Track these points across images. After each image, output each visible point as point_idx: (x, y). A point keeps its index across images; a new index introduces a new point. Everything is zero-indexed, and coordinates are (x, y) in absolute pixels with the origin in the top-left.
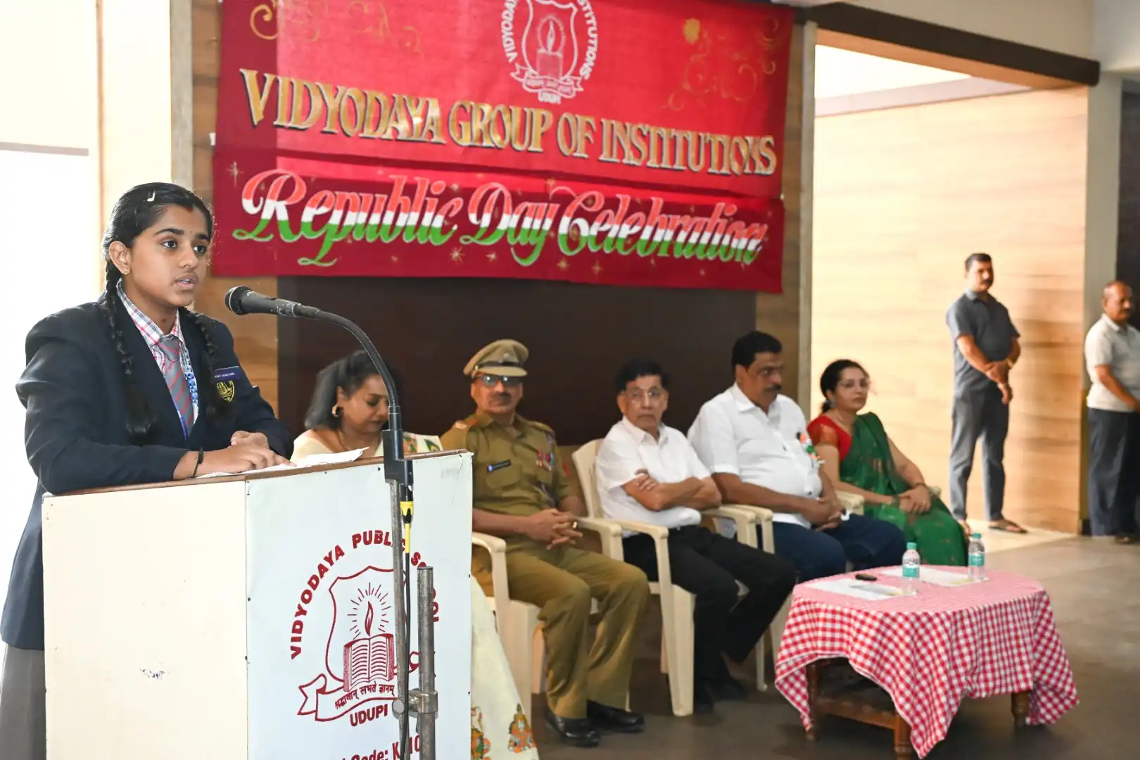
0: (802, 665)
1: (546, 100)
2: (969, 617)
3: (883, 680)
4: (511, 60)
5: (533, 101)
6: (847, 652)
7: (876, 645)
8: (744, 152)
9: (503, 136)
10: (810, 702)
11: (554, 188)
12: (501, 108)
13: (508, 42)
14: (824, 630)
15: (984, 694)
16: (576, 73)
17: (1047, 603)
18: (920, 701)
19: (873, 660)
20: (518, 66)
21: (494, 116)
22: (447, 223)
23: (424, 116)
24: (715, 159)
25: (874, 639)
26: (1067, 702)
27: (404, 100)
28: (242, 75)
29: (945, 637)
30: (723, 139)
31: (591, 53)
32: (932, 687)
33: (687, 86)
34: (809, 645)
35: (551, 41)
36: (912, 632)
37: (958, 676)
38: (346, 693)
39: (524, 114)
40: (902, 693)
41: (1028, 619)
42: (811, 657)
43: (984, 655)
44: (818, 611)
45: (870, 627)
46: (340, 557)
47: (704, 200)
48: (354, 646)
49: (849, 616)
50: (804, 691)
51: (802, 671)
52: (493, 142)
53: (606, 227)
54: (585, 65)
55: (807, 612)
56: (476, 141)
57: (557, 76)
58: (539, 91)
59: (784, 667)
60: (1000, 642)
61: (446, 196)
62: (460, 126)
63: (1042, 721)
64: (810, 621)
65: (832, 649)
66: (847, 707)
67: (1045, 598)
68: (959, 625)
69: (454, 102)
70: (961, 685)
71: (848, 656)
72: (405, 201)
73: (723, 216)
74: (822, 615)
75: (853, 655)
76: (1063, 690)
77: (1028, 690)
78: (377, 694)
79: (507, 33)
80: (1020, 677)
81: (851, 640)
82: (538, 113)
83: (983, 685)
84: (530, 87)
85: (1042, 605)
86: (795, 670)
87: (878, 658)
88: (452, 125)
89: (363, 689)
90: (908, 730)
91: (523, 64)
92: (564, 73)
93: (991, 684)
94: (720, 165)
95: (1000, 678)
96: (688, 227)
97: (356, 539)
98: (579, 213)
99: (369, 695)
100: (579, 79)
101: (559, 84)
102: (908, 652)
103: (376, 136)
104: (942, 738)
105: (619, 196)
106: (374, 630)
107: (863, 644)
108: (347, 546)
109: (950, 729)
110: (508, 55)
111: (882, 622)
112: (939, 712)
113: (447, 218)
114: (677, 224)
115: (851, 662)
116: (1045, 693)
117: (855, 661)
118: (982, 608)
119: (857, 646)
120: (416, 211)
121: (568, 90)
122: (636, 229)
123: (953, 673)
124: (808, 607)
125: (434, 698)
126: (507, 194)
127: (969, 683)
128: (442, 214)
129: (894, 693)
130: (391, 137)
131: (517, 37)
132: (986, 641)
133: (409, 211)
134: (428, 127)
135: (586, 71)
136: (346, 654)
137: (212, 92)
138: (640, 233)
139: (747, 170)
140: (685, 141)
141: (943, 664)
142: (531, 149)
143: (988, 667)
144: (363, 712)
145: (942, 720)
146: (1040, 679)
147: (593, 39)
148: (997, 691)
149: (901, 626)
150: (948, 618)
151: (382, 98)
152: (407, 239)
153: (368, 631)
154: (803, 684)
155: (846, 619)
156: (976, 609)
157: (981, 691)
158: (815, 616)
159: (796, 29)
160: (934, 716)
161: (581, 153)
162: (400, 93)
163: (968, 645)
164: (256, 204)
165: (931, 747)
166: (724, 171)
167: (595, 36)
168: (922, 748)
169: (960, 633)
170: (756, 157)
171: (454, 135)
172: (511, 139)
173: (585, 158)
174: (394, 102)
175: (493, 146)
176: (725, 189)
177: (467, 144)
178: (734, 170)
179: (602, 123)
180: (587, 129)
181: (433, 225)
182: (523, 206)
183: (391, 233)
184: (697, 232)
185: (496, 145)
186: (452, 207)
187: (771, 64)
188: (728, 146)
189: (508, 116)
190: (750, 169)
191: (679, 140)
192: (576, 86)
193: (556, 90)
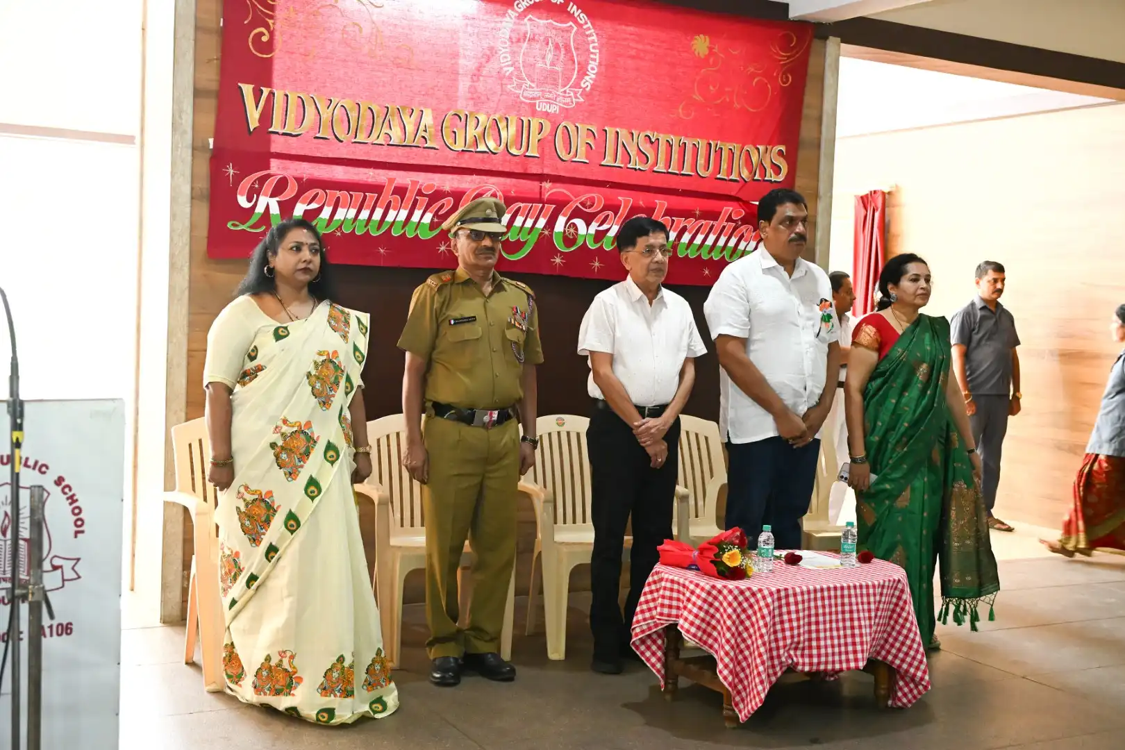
1: (544, 110)
2: (795, 595)
4: (508, 74)
8: (755, 159)
9: (499, 142)
11: (551, 189)
12: (497, 116)
13: (505, 58)
15: (807, 669)
16: (577, 85)
19: (700, 628)
20: (515, 79)
21: (489, 124)
22: (436, 220)
23: (418, 123)
24: (724, 166)
25: (700, 608)
26: (921, 688)
27: (398, 109)
28: (240, 88)
30: (736, 147)
31: (593, 64)
33: (697, 97)
35: (549, 56)
39: (521, 123)
43: (809, 632)
45: (699, 596)
47: (711, 204)
50: (659, 654)
53: (605, 227)
54: (587, 78)
56: (469, 147)
57: (556, 87)
58: (537, 102)
61: (436, 196)
62: (455, 132)
63: (900, 704)
65: (669, 616)
69: (449, 110)
72: (396, 200)
73: (730, 219)
76: (915, 676)
79: (505, 49)
82: (535, 122)
83: (807, 660)
86: (651, 634)
87: (704, 626)
88: (447, 132)
91: (520, 77)
92: (564, 86)
93: (815, 660)
94: (730, 171)
95: (827, 655)
96: (692, 229)
98: (577, 213)
100: (580, 90)
101: (558, 95)
103: (369, 141)
104: (759, 705)
105: (620, 198)
109: (767, 697)
110: (505, 69)
113: (436, 215)
114: (682, 226)
116: (903, 678)
120: (405, 208)
121: (568, 100)
126: (499, 194)
127: (791, 656)
128: (431, 212)
129: (718, 659)
130: (383, 142)
131: (514, 53)
133: (397, 209)
134: (421, 133)
135: (587, 82)
137: (211, 104)
139: (757, 177)
140: (696, 149)
142: (527, 154)
143: (814, 643)
145: (761, 688)
147: (595, 54)
148: (822, 667)
150: (772, 594)
151: (375, 107)
152: (396, 233)
153: (4, 533)
154: (659, 647)
155: (681, 589)
157: (804, 664)
160: (754, 684)
161: (581, 158)
162: (394, 104)
164: (249, 200)
165: (752, 712)
166: (734, 177)
167: (597, 51)
168: (743, 713)
170: (767, 165)
171: (449, 142)
172: (507, 144)
173: (586, 163)
174: (388, 111)
175: (488, 150)
176: (733, 194)
177: (461, 149)
178: (744, 177)
179: (606, 131)
180: (588, 136)
181: (422, 221)
182: (515, 206)
183: (379, 228)
184: (702, 234)
185: (491, 151)
186: (443, 206)
187: (787, 78)
188: (739, 153)
189: (504, 123)
190: (760, 175)
191: (689, 147)
192: (576, 97)
193: (555, 101)
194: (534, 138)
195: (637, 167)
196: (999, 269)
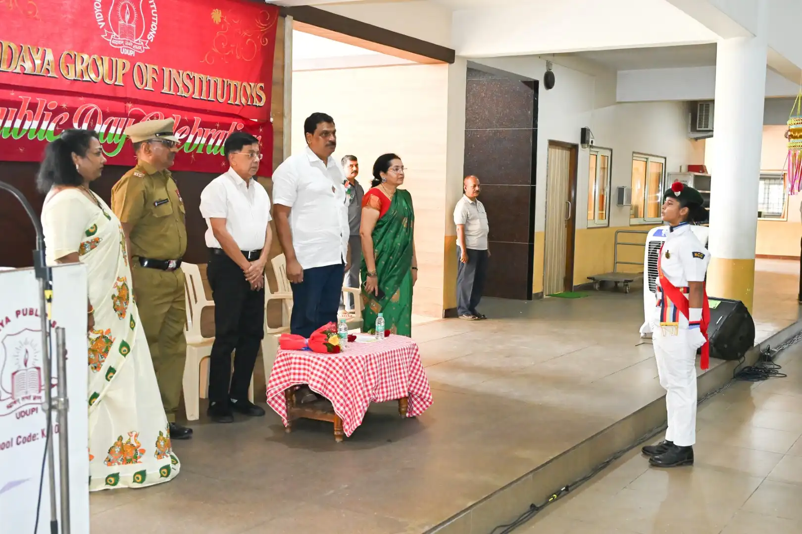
0: (283, 390)
1: (125, 53)
2: (374, 358)
3: (327, 395)
4: (101, 27)
5: (116, 53)
6: (307, 381)
7: (323, 376)
8: (249, 93)
9: (97, 74)
10: (287, 411)
11: (132, 108)
12: (95, 56)
13: (99, 16)
14: (295, 369)
15: (381, 400)
16: (145, 38)
17: (417, 350)
18: (347, 405)
19: (322, 384)
20: (106, 31)
21: (90, 61)
22: (58, 128)
23: (43, 59)
24: (232, 95)
25: (322, 372)
26: (427, 403)
27: (29, 48)
29: (361, 369)
30: (238, 83)
31: (154, 24)
32: (354, 397)
33: (216, 50)
34: (287, 378)
35: (127, 17)
36: (343, 367)
37: (368, 391)
38: (13, 401)
39: (111, 61)
40: (338, 401)
41: (406, 358)
42: (288, 385)
43: (382, 379)
44: (291, 358)
45: (320, 365)
46: (9, 323)
47: (226, 120)
48: (17, 374)
49: (309, 360)
50: (283, 404)
51: (282, 393)
52: (91, 79)
54: (151, 33)
55: (285, 360)
56: (78, 77)
57: (132, 38)
58: (121, 47)
59: (272, 392)
60: (391, 371)
61: (57, 111)
62: (67, 66)
63: (414, 414)
64: (287, 365)
65: (299, 379)
66: (308, 413)
67: (416, 347)
68: (369, 363)
69: (64, 51)
70: (369, 395)
71: (308, 383)
72: (29, 113)
74: (293, 360)
75: (311, 382)
76: (425, 397)
77: (405, 397)
78: (32, 401)
79: (97, 9)
80: (401, 390)
81: (309, 373)
82: (120, 62)
83: (381, 395)
84: (115, 45)
85: (414, 351)
86: (279, 393)
87: (325, 383)
88: (62, 66)
89: (23, 398)
90: (342, 422)
91: (109, 30)
92: (137, 37)
93: (385, 395)
94: (235, 99)
95: (391, 391)
96: (215, 136)
97: (18, 313)
99: (27, 401)
100: (147, 41)
101: (134, 44)
102: (341, 379)
103: (10, 70)
104: (359, 425)
106: (29, 364)
107: (316, 375)
108: (12, 316)
109: (364, 420)
110: (99, 23)
111: (327, 363)
112: (358, 410)
113: (58, 125)
114: (209, 134)
115: (309, 386)
116: (416, 399)
117: (312, 385)
118: (381, 353)
119: (313, 377)
120: (37, 120)
121: (140, 48)
122: (184, 136)
123: (365, 389)
124: (286, 357)
125: (66, 402)
126: (99, 111)
127: (374, 394)
128: (54, 122)
129: (334, 402)
130: (20, 72)
131: (105, 13)
132: (383, 371)
133: (31, 119)
134: (46, 66)
135: (151, 36)
136: (13, 378)
138: (186, 138)
139: (249, 103)
140: (216, 84)
141: (360, 384)
142: (116, 83)
143: (384, 385)
144: (23, 412)
145: (360, 415)
146: (413, 391)
147: (155, 17)
148: (389, 398)
149: (337, 364)
150: (363, 359)
151: (13, 46)
152: (31, 137)
153: (26, 364)
154: (283, 401)
155: (307, 362)
156: (378, 354)
157: (380, 398)
158: (290, 361)
159: (280, 19)
160: (355, 413)
161: (149, 87)
162: (25, 43)
163: (373, 373)
165: (354, 430)
166: (237, 102)
167: (156, 15)
168: (348, 431)
169: (369, 367)
170: (254, 96)
171: (64, 72)
172: (103, 77)
173: (152, 91)
174: (22, 49)
175: (91, 80)
176: (237, 113)
177: (73, 79)
178: (243, 103)
179: (163, 70)
180: (153, 73)
181: (49, 129)
182: (110, 119)
183: (19, 134)
184: (220, 139)
185: (92, 80)
186: (62, 118)
187: (265, 40)
188: (240, 88)
189: (100, 62)
190: (251, 102)
191: (212, 83)
192: (145, 46)
193: (132, 47)
194: (120, 72)
195: (183, 95)
196: (354, 159)
